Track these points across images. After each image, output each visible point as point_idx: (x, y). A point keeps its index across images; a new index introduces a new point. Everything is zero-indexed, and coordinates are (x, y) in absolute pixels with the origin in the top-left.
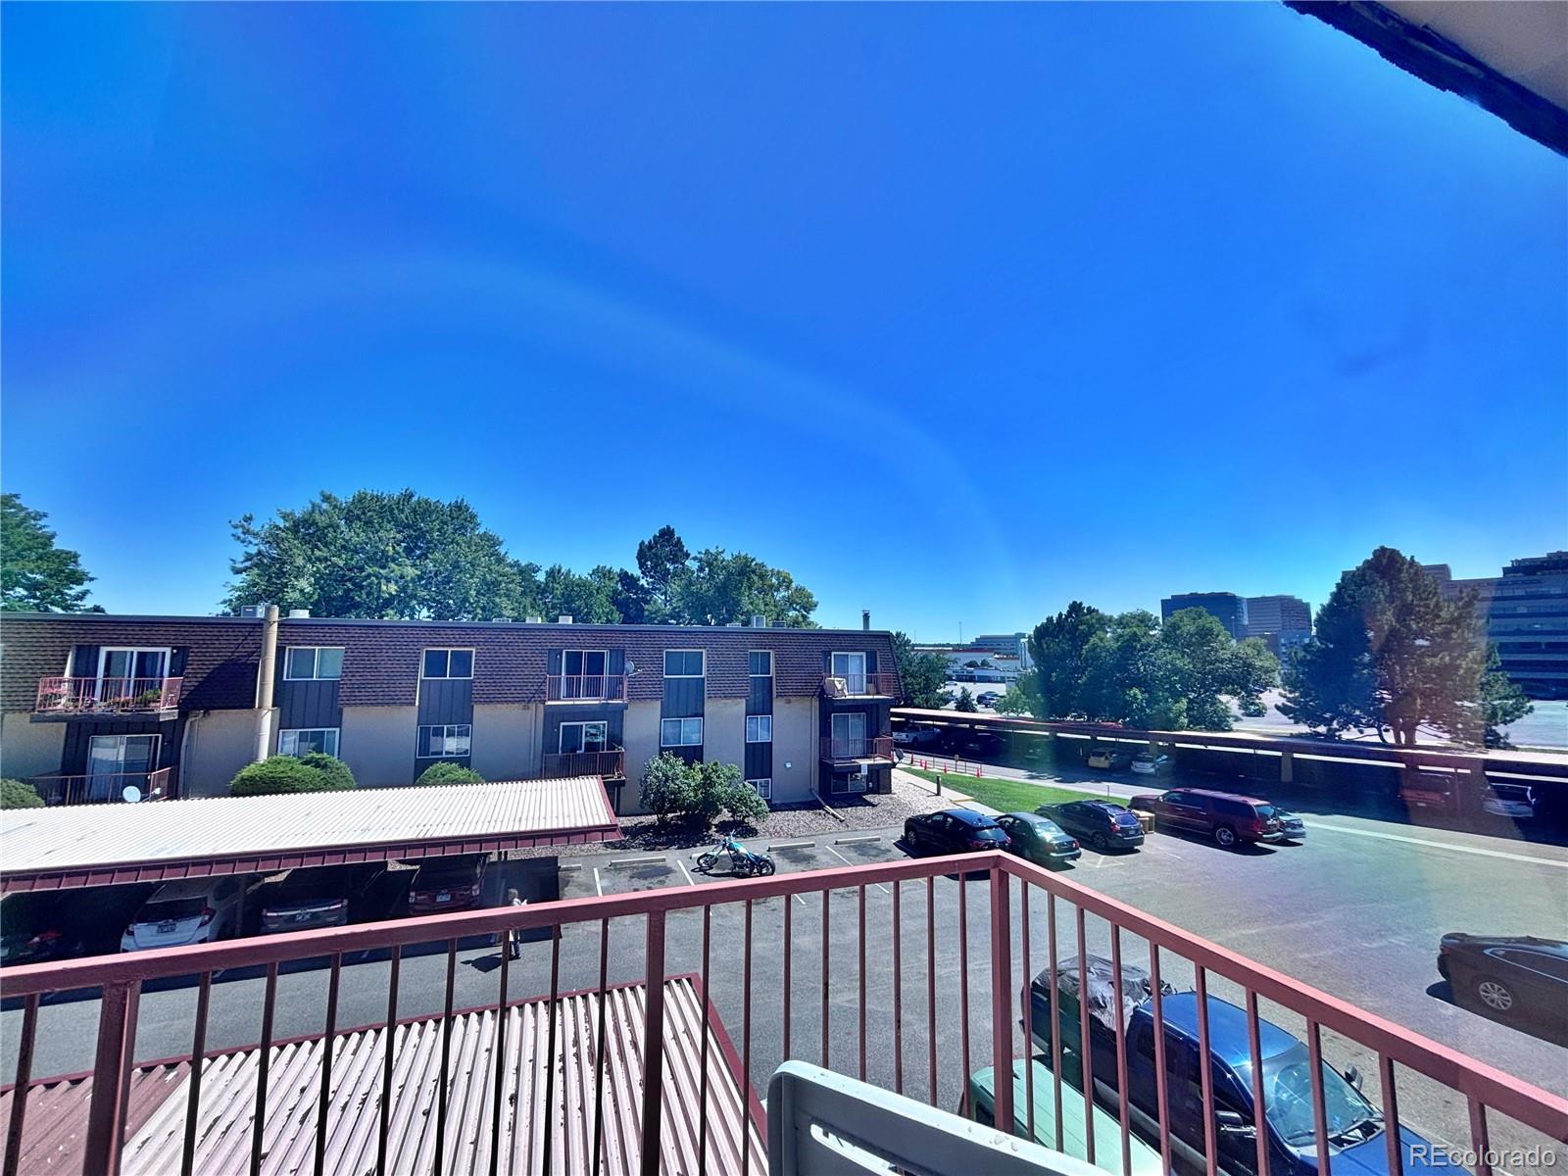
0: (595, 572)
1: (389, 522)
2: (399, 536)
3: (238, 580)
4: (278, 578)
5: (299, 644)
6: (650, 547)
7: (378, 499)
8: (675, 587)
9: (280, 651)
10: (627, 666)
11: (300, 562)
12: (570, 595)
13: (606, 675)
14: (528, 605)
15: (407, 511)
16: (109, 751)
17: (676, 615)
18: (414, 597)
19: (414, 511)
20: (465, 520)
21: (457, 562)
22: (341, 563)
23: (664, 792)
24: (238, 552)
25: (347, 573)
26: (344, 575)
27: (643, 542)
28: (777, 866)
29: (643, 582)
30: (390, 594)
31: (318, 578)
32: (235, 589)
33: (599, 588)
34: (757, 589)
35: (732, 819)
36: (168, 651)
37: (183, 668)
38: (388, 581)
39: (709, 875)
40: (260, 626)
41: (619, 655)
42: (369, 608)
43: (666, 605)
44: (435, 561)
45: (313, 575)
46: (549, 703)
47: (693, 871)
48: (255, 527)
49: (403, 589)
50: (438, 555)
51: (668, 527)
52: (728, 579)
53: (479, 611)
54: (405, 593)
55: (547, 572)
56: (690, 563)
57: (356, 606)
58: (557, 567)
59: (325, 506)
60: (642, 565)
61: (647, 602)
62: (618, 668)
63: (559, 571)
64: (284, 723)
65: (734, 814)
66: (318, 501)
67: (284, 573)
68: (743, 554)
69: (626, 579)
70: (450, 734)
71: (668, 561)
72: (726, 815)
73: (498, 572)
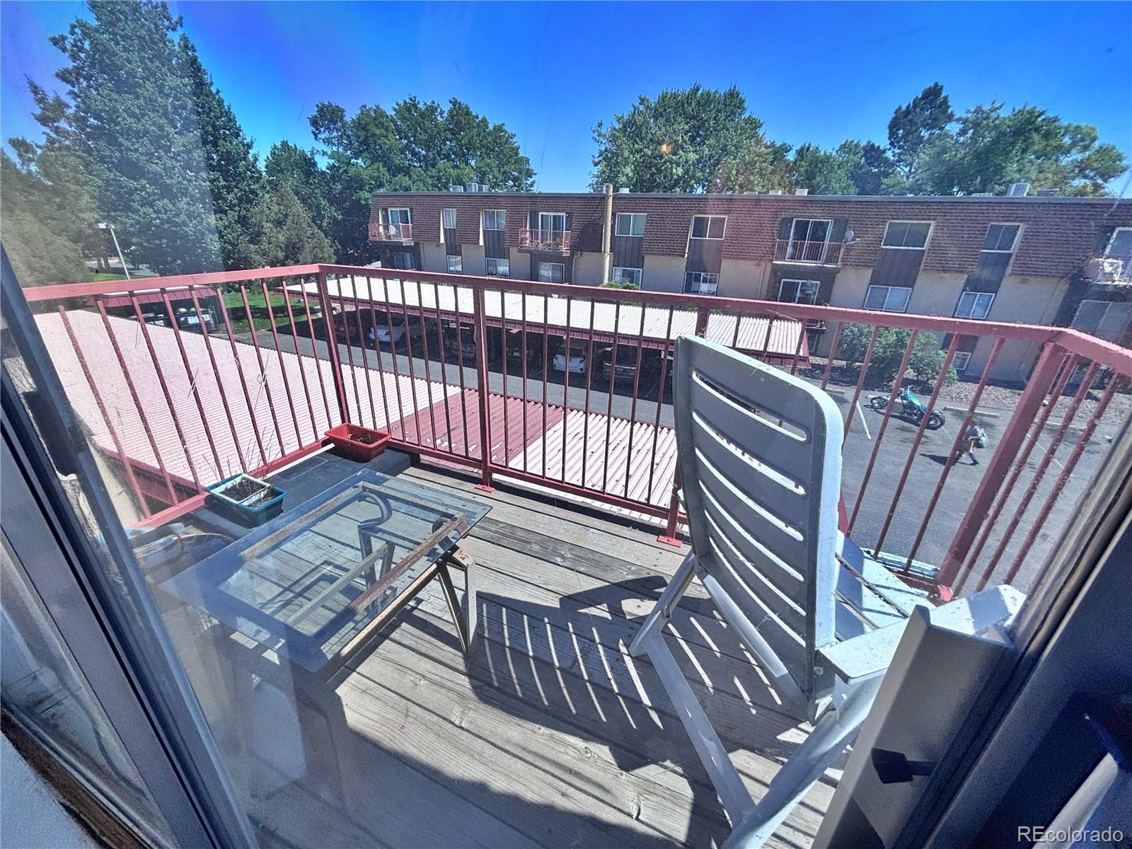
0: (843, 147)
1: (680, 115)
2: (687, 127)
3: (596, 171)
4: (615, 167)
5: (623, 212)
6: (908, 112)
7: (675, 96)
8: (924, 156)
9: (614, 214)
10: (847, 234)
11: (626, 154)
12: (812, 172)
13: (827, 242)
14: (776, 182)
15: (694, 104)
16: (546, 271)
17: (917, 188)
18: (693, 177)
19: (699, 103)
20: (735, 106)
21: (726, 146)
22: (649, 153)
23: (856, 345)
24: (596, 149)
25: (653, 160)
26: (651, 162)
27: (900, 108)
28: (946, 423)
29: (889, 154)
30: (678, 175)
31: (636, 165)
32: (594, 176)
33: (841, 163)
34: (1035, 153)
35: (915, 378)
36: (564, 214)
37: (571, 226)
38: (678, 165)
39: (878, 412)
40: (604, 199)
41: (842, 225)
42: (665, 187)
43: (908, 178)
44: (709, 146)
45: (633, 164)
46: (775, 262)
47: (865, 406)
48: (603, 131)
49: (686, 172)
50: (712, 141)
51: (936, 84)
52: (995, 142)
53: (737, 187)
54: (688, 175)
55: (797, 151)
56: (953, 128)
57: (658, 186)
58: (807, 146)
59: (641, 108)
60: (892, 134)
61: (886, 175)
62: (839, 236)
63: (808, 148)
64: (615, 264)
65: (918, 375)
66: (637, 104)
67: (618, 163)
68: (1029, 108)
69: (872, 153)
70: (705, 281)
71: (924, 127)
72: (910, 374)
73: (755, 152)
